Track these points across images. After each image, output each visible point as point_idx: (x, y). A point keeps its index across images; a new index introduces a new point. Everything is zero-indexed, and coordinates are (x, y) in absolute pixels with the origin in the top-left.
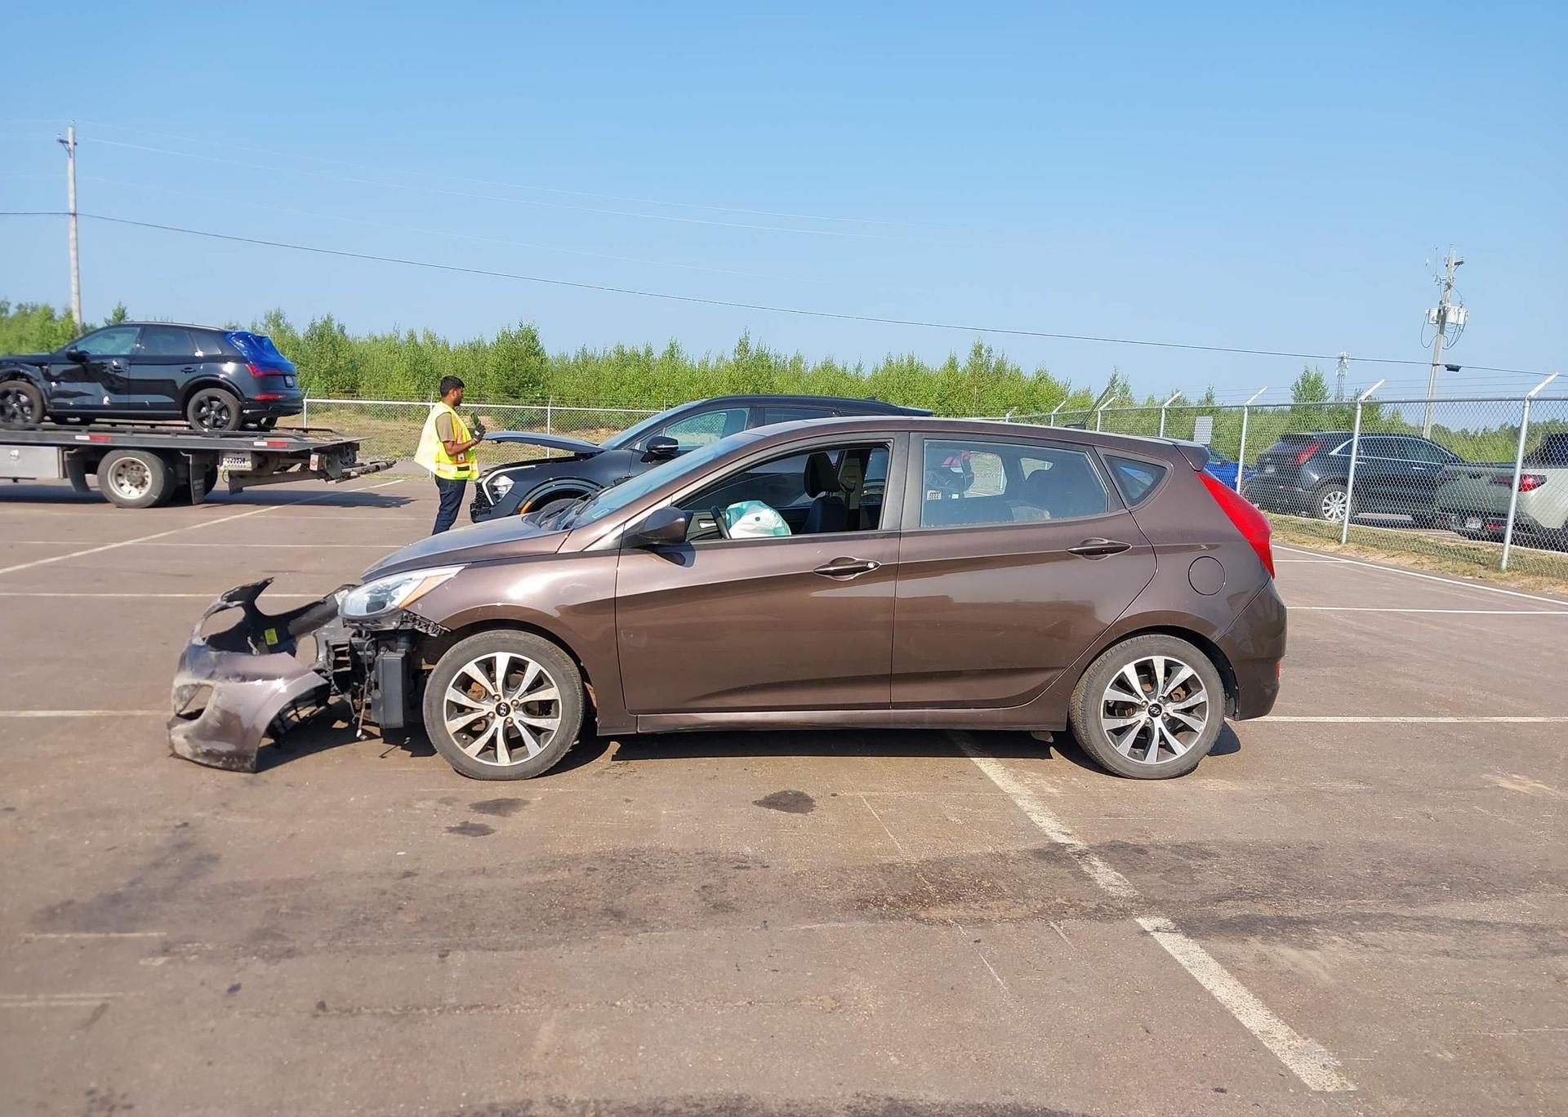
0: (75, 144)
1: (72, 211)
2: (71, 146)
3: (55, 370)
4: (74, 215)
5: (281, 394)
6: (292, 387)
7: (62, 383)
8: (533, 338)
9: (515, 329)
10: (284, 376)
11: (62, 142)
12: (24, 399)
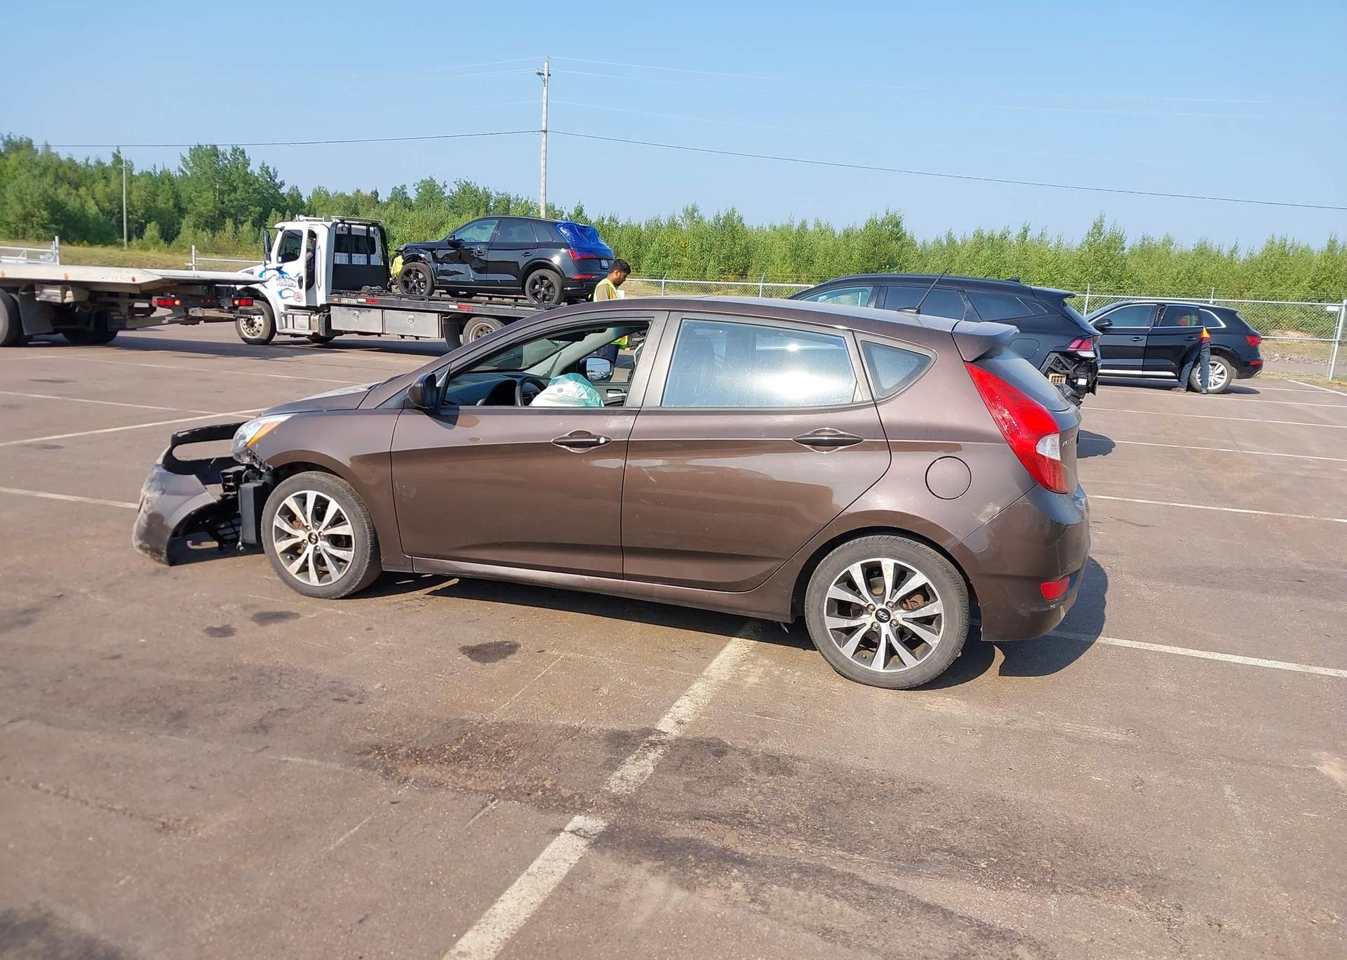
0: (549, 75)
1: (544, 129)
2: (546, 77)
3: (440, 254)
4: (545, 131)
5: (594, 275)
6: (607, 269)
7: (445, 264)
8: (897, 225)
9: (881, 216)
10: (600, 259)
11: (539, 74)
12: (421, 276)
